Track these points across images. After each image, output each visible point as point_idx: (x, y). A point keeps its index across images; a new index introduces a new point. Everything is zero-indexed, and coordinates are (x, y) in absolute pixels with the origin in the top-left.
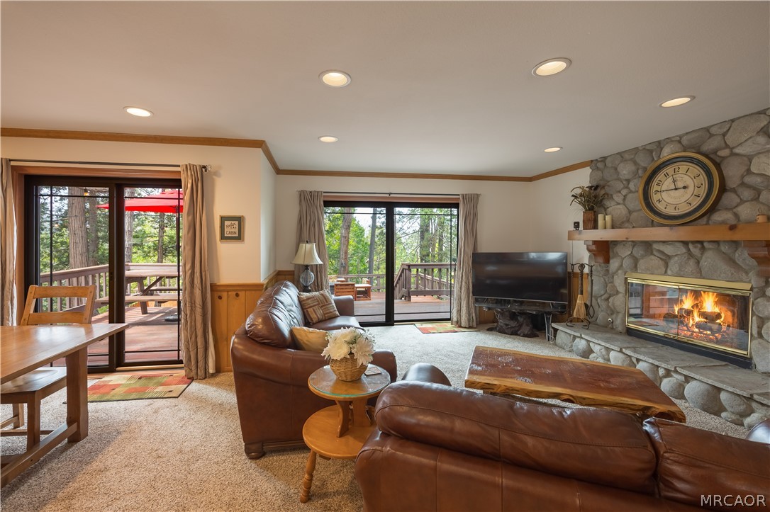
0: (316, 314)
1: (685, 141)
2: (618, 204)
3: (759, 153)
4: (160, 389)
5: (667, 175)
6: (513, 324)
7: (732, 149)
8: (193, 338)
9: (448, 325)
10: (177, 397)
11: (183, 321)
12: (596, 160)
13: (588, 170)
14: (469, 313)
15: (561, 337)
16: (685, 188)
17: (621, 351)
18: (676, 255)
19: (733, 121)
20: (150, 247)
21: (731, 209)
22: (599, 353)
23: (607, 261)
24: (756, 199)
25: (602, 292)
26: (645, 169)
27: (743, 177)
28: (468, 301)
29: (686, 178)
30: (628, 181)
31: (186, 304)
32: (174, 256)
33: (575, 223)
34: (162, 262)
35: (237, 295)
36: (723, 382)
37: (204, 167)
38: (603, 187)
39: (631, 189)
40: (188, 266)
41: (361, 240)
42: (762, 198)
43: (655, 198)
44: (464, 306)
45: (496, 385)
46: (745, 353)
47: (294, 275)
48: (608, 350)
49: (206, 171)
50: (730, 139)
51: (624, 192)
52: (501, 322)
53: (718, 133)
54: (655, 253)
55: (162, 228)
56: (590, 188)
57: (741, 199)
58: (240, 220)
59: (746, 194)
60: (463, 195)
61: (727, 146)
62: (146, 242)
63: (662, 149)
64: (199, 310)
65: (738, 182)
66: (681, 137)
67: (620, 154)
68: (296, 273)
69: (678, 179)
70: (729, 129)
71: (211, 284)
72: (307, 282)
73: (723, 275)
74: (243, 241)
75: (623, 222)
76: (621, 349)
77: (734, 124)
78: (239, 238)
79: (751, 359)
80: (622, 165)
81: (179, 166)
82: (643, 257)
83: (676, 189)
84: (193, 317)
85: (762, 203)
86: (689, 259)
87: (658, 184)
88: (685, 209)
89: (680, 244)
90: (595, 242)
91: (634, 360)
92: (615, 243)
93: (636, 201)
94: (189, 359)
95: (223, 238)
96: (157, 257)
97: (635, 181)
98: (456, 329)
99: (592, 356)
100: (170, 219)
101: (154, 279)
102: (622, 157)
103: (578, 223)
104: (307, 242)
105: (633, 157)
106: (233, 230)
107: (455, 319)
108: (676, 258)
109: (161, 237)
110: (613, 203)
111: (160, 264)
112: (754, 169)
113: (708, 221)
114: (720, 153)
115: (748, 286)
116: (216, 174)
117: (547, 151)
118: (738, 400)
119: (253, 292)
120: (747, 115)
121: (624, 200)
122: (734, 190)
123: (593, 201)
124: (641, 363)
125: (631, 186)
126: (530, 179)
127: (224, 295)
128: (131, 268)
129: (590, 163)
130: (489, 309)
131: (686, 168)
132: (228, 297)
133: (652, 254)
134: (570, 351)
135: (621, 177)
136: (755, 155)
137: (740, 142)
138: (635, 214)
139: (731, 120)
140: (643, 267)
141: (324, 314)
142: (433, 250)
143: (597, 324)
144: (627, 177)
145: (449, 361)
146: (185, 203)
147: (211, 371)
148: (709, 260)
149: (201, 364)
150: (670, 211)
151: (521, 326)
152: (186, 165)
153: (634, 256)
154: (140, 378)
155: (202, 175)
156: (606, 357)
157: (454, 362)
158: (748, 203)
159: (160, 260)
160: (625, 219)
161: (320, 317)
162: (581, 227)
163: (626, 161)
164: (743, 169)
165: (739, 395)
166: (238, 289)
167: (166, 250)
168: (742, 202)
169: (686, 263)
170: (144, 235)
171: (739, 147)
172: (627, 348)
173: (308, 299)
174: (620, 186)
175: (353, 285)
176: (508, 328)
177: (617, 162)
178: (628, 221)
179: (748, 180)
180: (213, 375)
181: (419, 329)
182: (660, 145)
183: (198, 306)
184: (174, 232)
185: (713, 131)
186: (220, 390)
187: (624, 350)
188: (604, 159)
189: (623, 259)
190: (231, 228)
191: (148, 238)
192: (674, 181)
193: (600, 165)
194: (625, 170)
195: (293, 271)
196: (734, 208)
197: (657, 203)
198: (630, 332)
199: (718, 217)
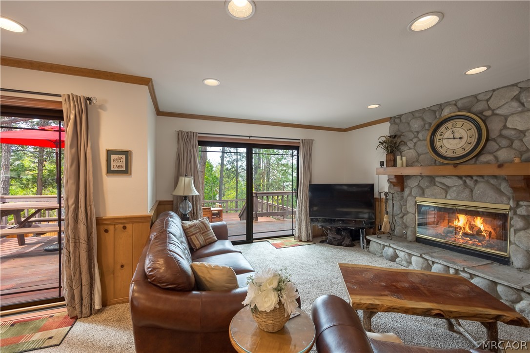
0: (198, 240)
1: (460, 104)
2: (410, 149)
3: (513, 114)
4: (38, 336)
5: (447, 128)
6: (339, 237)
7: (493, 111)
8: (77, 275)
9: (292, 239)
10: (59, 345)
11: (64, 251)
12: (394, 117)
13: (388, 124)
14: (307, 231)
15: (373, 246)
16: (461, 138)
17: (421, 257)
18: (454, 186)
19: (494, 91)
20: (28, 180)
21: (493, 153)
22: (403, 258)
23: (403, 190)
24: (510, 146)
25: (399, 212)
26: (430, 124)
27: (501, 130)
28: (307, 221)
29: (461, 130)
30: (418, 132)
31: (68, 241)
32: (53, 188)
33: (381, 162)
34: (41, 194)
35: (124, 228)
36: (499, 278)
37: (89, 99)
38: (400, 137)
39: (420, 138)
40: (71, 201)
41: (211, 174)
42: (514, 145)
43: (438, 144)
44: (304, 225)
45: (378, 305)
46: (506, 254)
47: (173, 204)
48: (410, 255)
49: (90, 104)
50: (492, 104)
51: (415, 140)
52: (330, 236)
53: (483, 99)
54: (437, 184)
55: (41, 163)
56: (390, 137)
57: (499, 146)
58: (127, 154)
59: (504, 142)
60: (302, 140)
61: (489, 108)
62: (25, 175)
63: (442, 110)
64: (83, 246)
65: (498, 134)
66: (456, 101)
67: (412, 113)
68: (175, 203)
69: (456, 131)
70: (491, 97)
71: (96, 218)
72: (186, 211)
73: (489, 199)
74: (131, 174)
75: (413, 162)
76: (421, 255)
77: (495, 93)
78: (127, 171)
79: (509, 258)
80: (413, 121)
81: (60, 96)
82: (428, 187)
83: (454, 138)
84: (77, 253)
85: (514, 149)
86: (464, 188)
87: (441, 135)
88: (461, 153)
89: (456, 178)
90: (396, 176)
91: (431, 263)
92: (409, 177)
93: (424, 147)
94: (72, 297)
95: (110, 171)
96: (36, 189)
97: (423, 132)
98: (299, 243)
99: (397, 260)
100: (49, 154)
101: (33, 211)
102: (413, 115)
103: (383, 162)
104: (186, 176)
105: (421, 115)
106: (120, 164)
107: (297, 235)
108: (455, 188)
109: (41, 170)
110: (407, 148)
111: (39, 196)
112: (509, 125)
113: (475, 162)
114: (485, 113)
115: (508, 207)
116: (102, 107)
117: (370, 107)
118: (511, 292)
119: (141, 224)
120: (504, 87)
121: (415, 146)
122: (494, 140)
123: (393, 146)
124: (435, 265)
125: (420, 136)
126: (344, 130)
127: (111, 228)
128: (7, 200)
129: (389, 119)
130: (322, 227)
131: (462, 123)
132: (115, 230)
133: (435, 185)
134: (380, 257)
135: (412, 129)
136: (510, 115)
137: (498, 106)
138: (422, 156)
139: (493, 90)
140: (429, 193)
141: (206, 240)
142: (263, 181)
143: (395, 236)
144: (417, 129)
145: (304, 272)
146: (67, 137)
147: (97, 306)
148: (481, 190)
149: (86, 301)
150: (449, 154)
151: (344, 239)
152: (69, 96)
153: (420, 187)
154: (13, 325)
155: (86, 106)
156: (409, 260)
157: (309, 273)
158: (504, 149)
159: (39, 192)
160: (415, 160)
161: (202, 243)
162: (385, 166)
163: (416, 118)
164: (501, 125)
165: (511, 287)
166: (124, 222)
167: (46, 182)
168: (500, 148)
169: (463, 192)
170: (23, 168)
171: (499, 109)
172: (424, 254)
173: (191, 227)
174: (411, 136)
175: (210, 208)
176: (335, 241)
177: (409, 119)
178: (417, 161)
179: (505, 132)
180: (99, 311)
181: (272, 244)
182: (441, 107)
183: (83, 242)
184: (53, 167)
185: (480, 97)
186: (108, 329)
187: (423, 256)
188: (400, 116)
189: (412, 188)
190: (118, 162)
191: (27, 172)
192: (453, 133)
193: (397, 121)
194: (416, 125)
195: (172, 201)
196: (495, 152)
197: (440, 149)
198: (419, 240)
199: (484, 158)
